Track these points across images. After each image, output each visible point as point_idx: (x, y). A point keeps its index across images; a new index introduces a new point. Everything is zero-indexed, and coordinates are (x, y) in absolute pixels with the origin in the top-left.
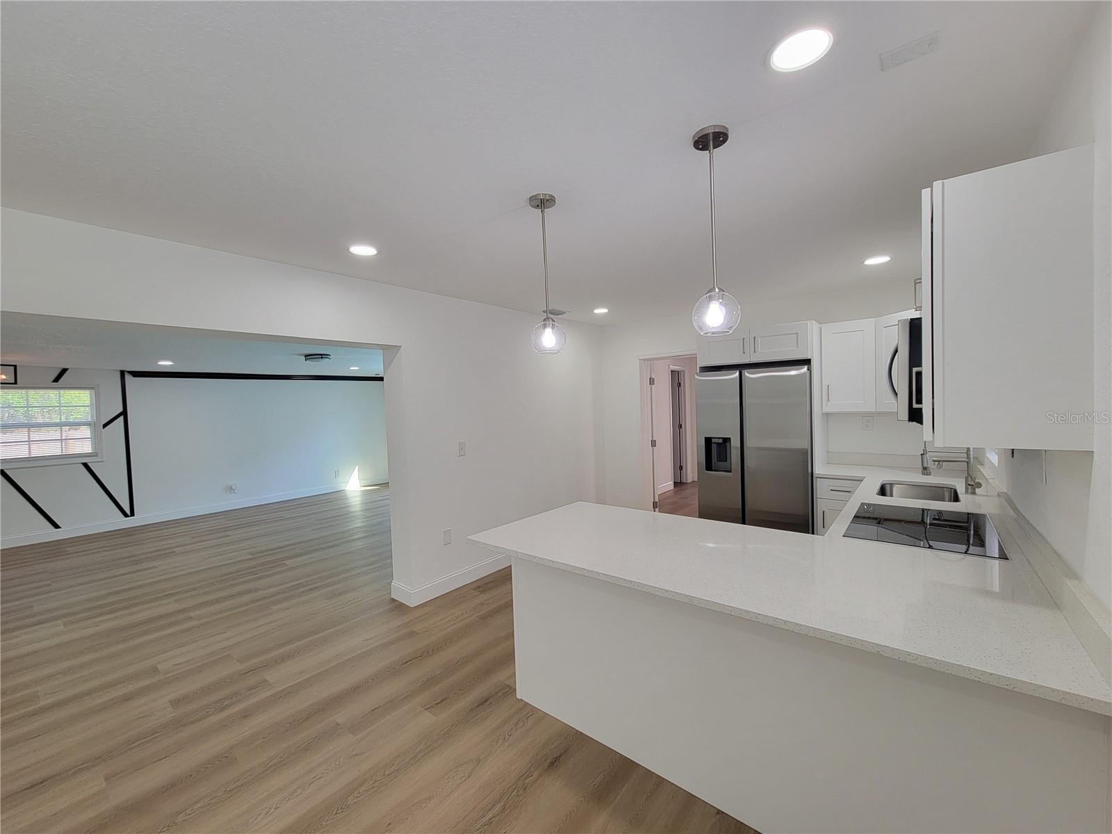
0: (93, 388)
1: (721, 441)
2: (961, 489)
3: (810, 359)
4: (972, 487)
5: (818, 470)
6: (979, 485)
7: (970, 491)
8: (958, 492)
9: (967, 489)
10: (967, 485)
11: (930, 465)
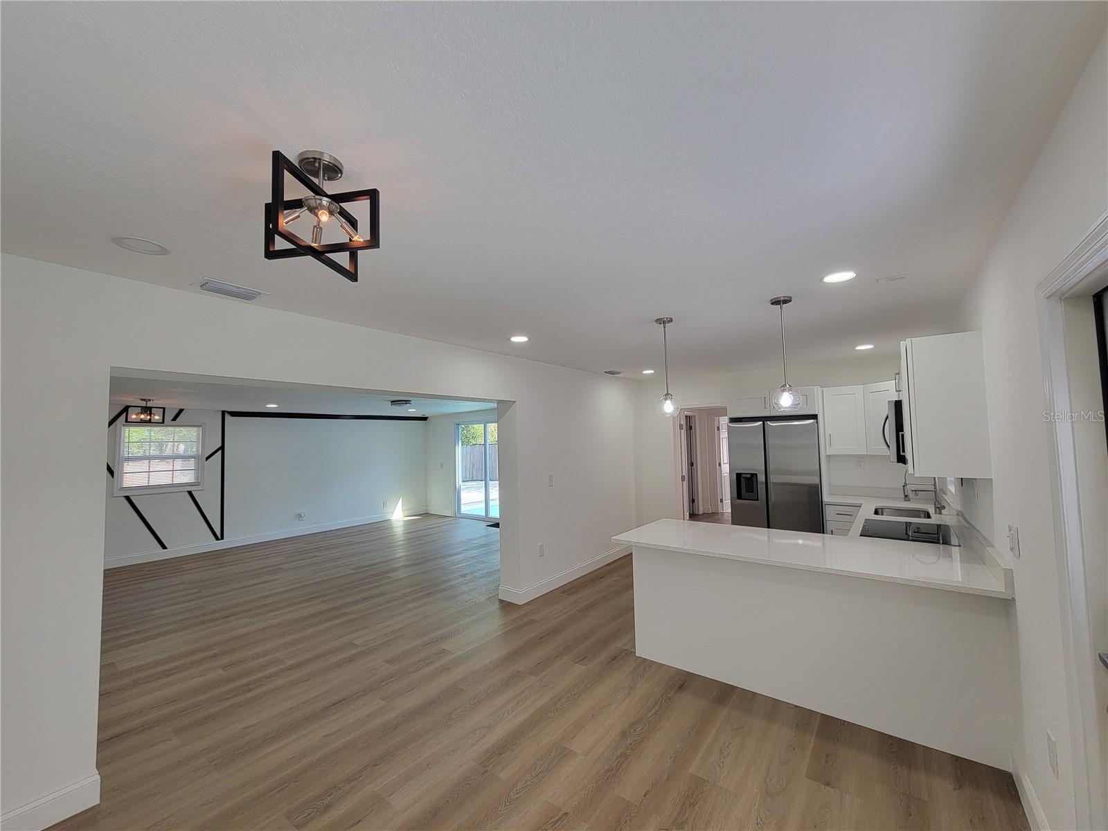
0: (200, 426)
1: (749, 476)
2: (931, 511)
3: (817, 415)
4: (939, 508)
5: (826, 499)
6: (944, 508)
7: (938, 512)
8: (930, 513)
9: (935, 510)
10: (936, 508)
11: (911, 495)
